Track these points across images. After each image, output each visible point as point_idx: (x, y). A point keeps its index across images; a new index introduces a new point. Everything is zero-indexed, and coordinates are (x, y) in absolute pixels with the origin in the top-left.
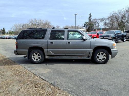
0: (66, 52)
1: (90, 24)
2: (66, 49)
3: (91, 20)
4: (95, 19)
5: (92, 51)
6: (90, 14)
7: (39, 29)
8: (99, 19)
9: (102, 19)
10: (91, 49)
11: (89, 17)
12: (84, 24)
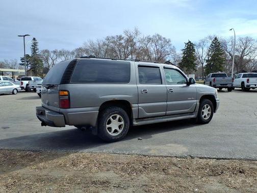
0: (167, 108)
1: (35, 60)
2: (168, 103)
3: (37, 51)
4: (47, 51)
6: (34, 39)
7: (111, 60)
8: (55, 52)
9: (60, 52)
10: (197, 101)
11: (33, 46)
12: (22, 59)
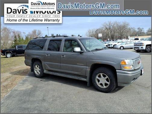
2: (61, 64)
5: (88, 69)
10: (87, 67)
